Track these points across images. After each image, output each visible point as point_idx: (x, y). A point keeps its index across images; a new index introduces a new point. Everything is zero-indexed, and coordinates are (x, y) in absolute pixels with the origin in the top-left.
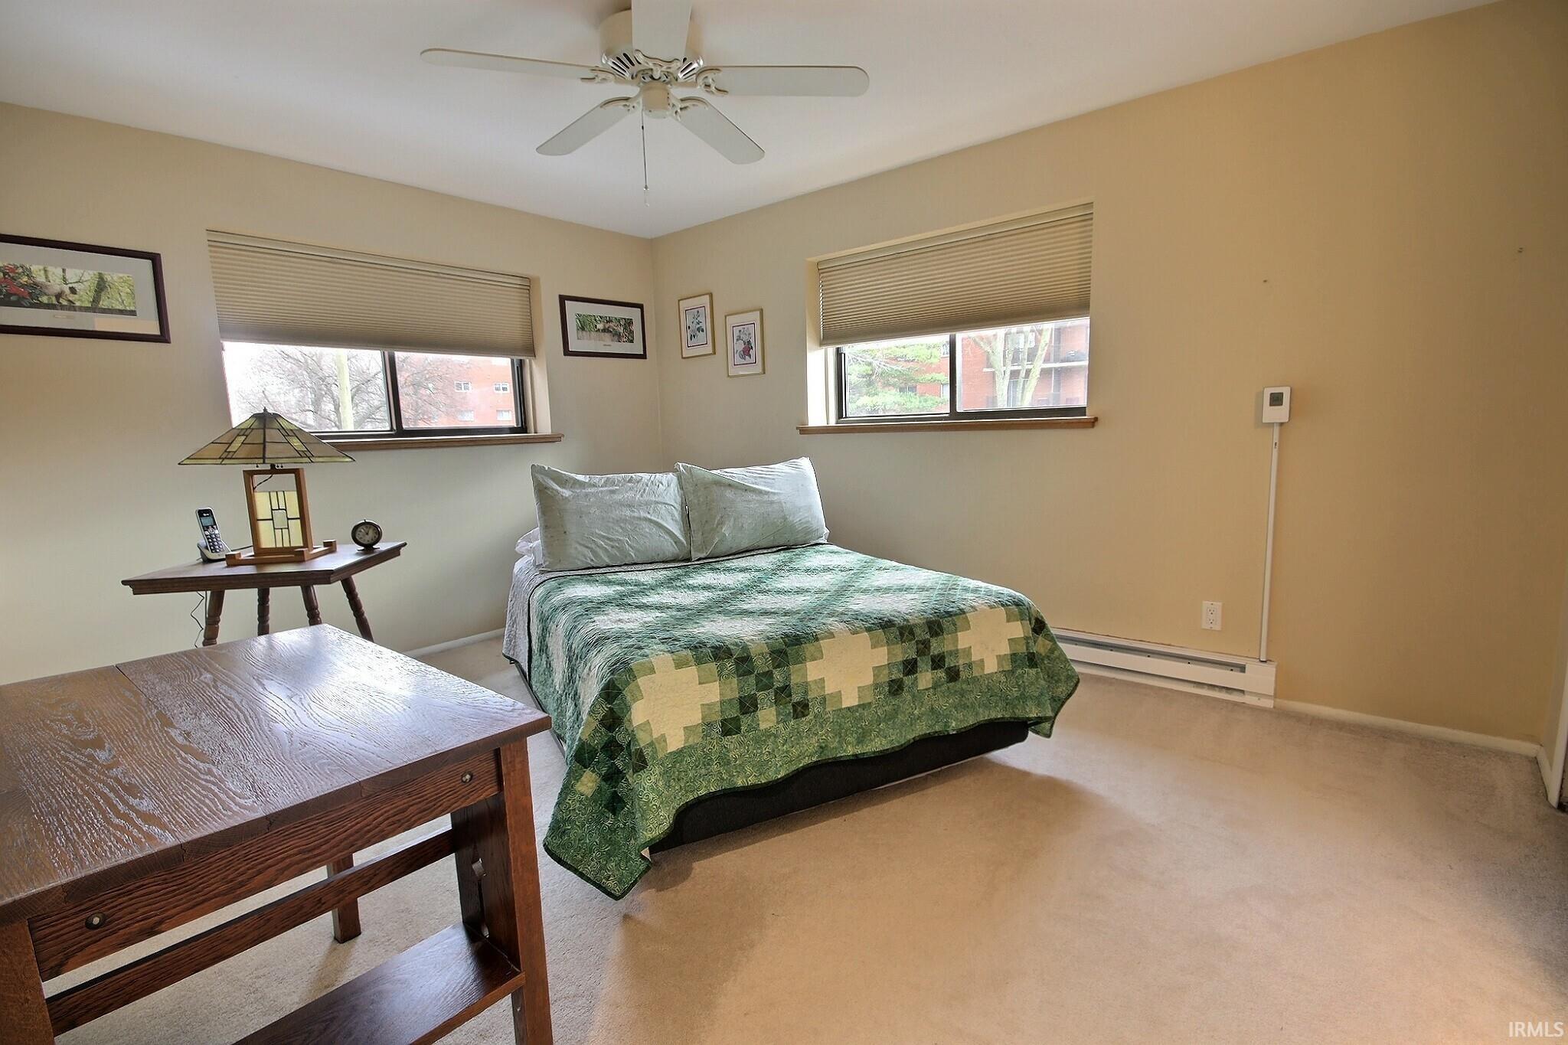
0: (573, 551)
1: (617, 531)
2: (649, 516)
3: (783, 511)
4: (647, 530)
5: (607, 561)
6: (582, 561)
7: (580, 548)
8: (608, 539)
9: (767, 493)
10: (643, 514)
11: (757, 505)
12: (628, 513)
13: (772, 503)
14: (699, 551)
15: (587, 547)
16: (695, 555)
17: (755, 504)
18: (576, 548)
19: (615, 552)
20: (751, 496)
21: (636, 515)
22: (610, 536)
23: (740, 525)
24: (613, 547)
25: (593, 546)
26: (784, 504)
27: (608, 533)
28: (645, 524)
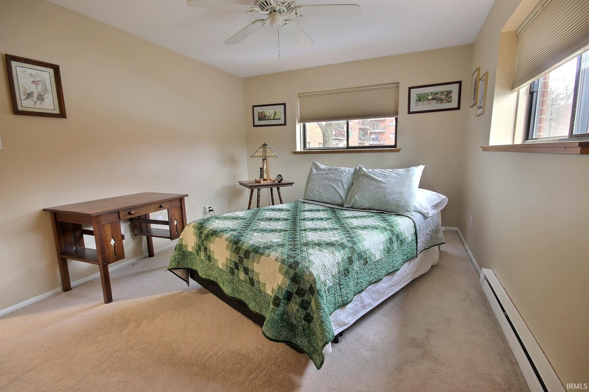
0: (307, 193)
1: (321, 189)
2: (333, 185)
3: (384, 193)
4: (331, 191)
5: (317, 199)
6: (310, 197)
7: (310, 193)
8: (318, 191)
9: (381, 182)
10: (332, 184)
11: (374, 187)
12: (328, 182)
13: (381, 187)
14: (348, 204)
15: (312, 193)
16: (345, 205)
17: (373, 187)
18: (309, 192)
19: (319, 196)
20: (374, 183)
21: (330, 184)
22: (319, 190)
23: (363, 196)
24: (319, 195)
25: (313, 193)
26: (386, 189)
27: (319, 189)
28: (331, 188)
